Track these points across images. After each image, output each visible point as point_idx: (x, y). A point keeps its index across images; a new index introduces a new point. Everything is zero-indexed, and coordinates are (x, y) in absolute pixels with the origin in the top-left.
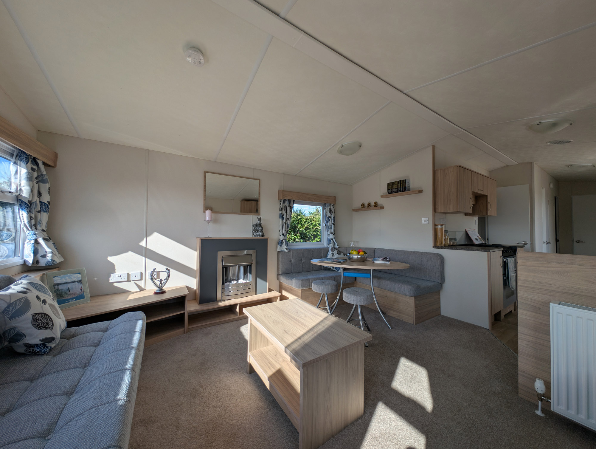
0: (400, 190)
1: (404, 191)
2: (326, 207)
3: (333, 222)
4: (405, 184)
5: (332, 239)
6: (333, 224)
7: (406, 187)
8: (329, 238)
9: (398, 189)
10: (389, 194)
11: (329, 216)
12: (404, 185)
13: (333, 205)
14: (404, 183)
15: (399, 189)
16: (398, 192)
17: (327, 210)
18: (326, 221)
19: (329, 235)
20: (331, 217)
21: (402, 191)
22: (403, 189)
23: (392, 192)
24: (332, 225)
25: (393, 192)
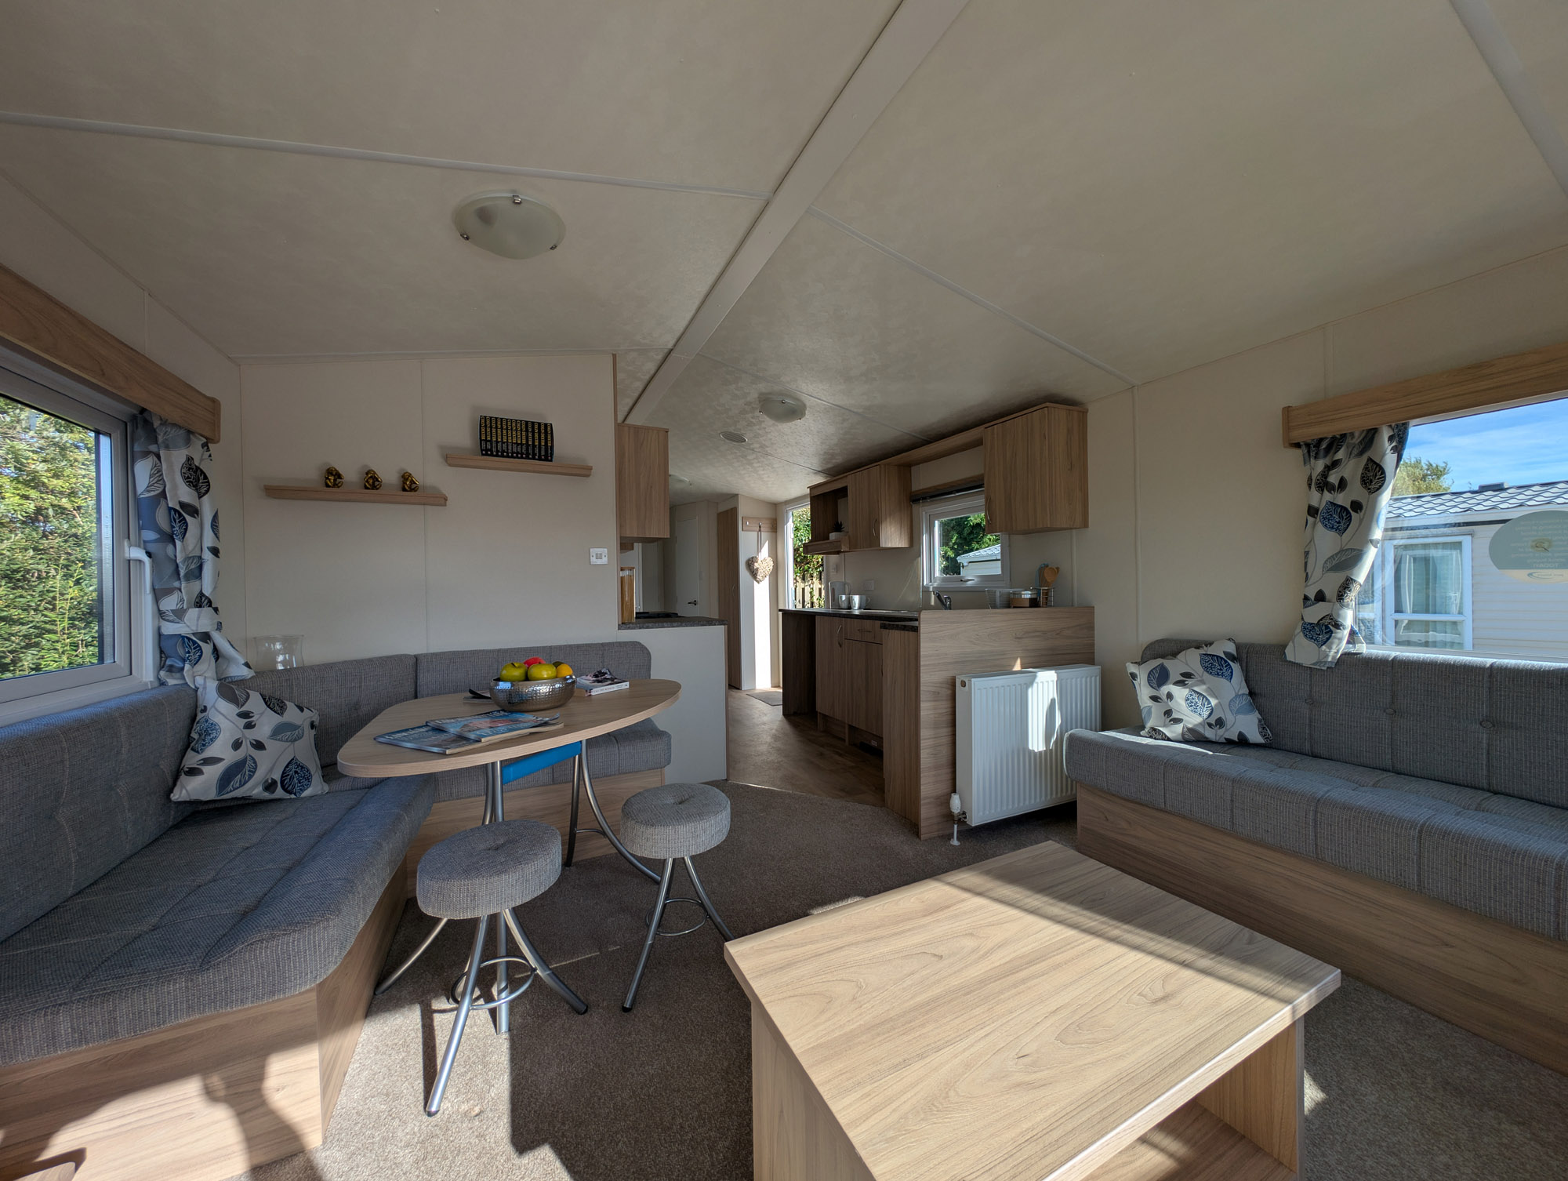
0: (530, 451)
1: (546, 460)
2: (153, 448)
3: (209, 540)
4: (549, 436)
5: (206, 637)
6: (215, 551)
7: (552, 447)
8: (169, 629)
9: (524, 447)
10: (487, 455)
11: (182, 505)
12: (546, 439)
13: (205, 445)
14: (546, 432)
15: (527, 450)
16: (522, 458)
17: (171, 466)
18: (159, 531)
19: (179, 614)
20: (194, 512)
21: (540, 459)
22: (543, 453)
23: (497, 451)
24: (207, 556)
25: (503, 451)
